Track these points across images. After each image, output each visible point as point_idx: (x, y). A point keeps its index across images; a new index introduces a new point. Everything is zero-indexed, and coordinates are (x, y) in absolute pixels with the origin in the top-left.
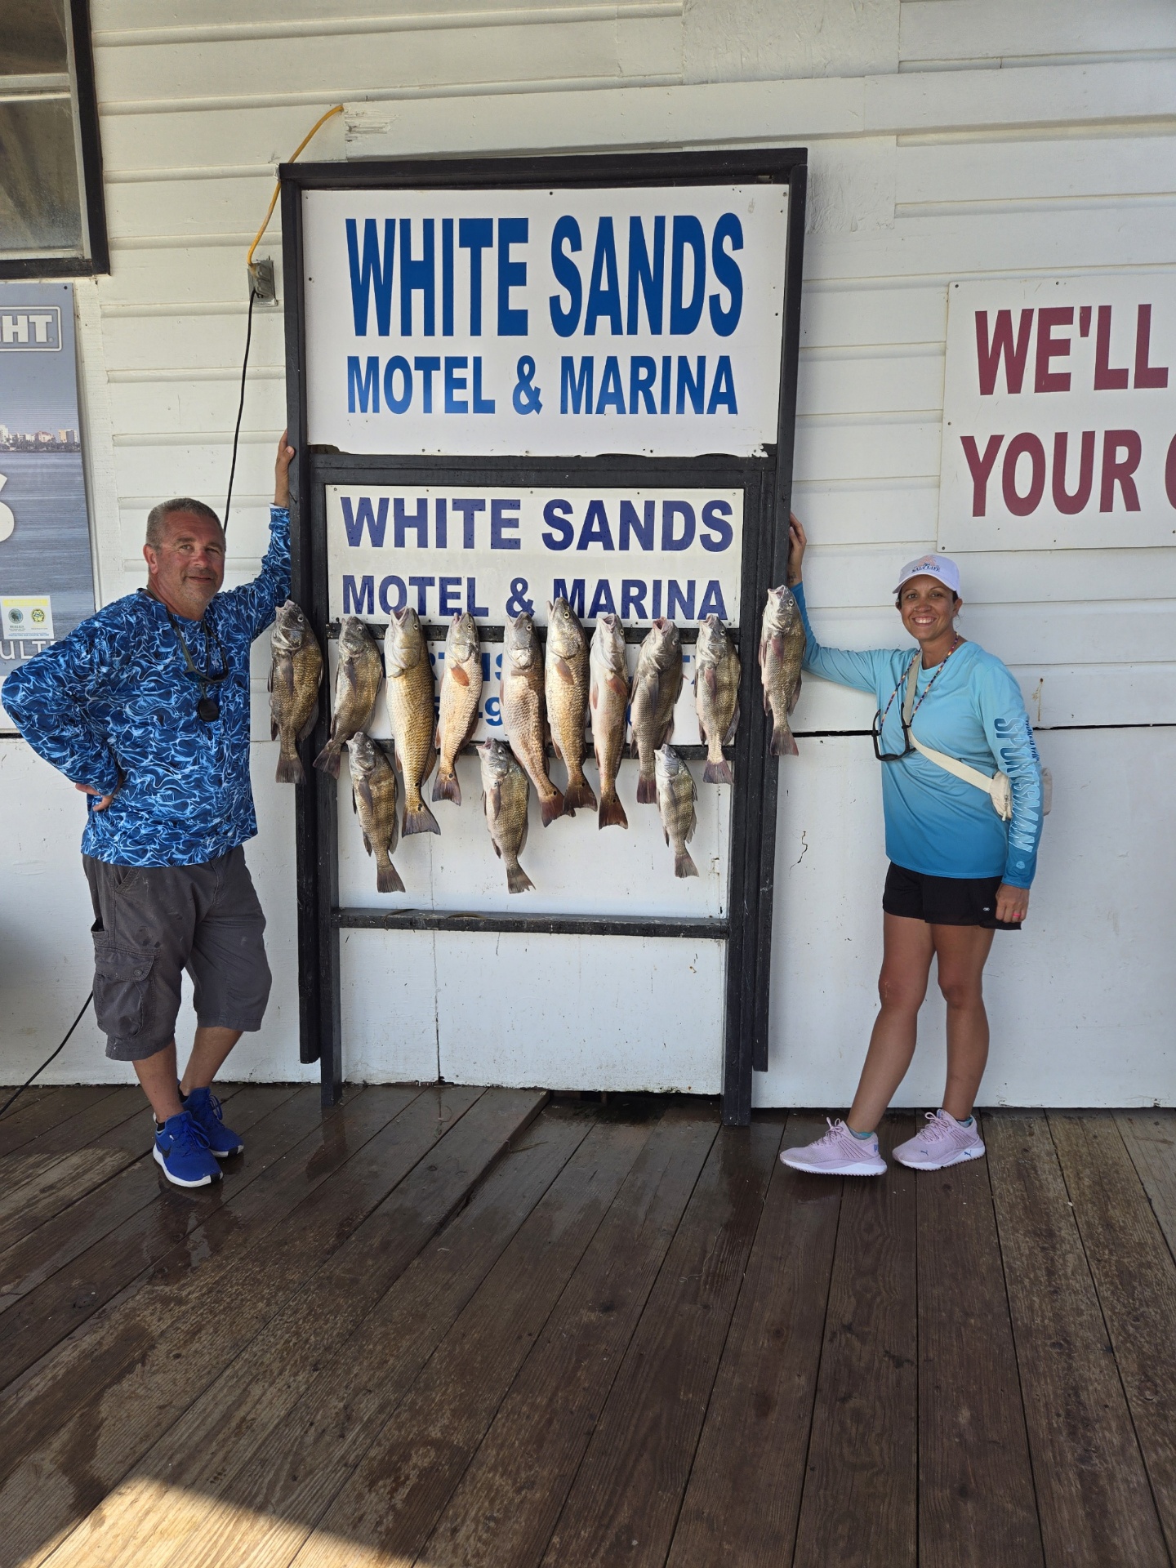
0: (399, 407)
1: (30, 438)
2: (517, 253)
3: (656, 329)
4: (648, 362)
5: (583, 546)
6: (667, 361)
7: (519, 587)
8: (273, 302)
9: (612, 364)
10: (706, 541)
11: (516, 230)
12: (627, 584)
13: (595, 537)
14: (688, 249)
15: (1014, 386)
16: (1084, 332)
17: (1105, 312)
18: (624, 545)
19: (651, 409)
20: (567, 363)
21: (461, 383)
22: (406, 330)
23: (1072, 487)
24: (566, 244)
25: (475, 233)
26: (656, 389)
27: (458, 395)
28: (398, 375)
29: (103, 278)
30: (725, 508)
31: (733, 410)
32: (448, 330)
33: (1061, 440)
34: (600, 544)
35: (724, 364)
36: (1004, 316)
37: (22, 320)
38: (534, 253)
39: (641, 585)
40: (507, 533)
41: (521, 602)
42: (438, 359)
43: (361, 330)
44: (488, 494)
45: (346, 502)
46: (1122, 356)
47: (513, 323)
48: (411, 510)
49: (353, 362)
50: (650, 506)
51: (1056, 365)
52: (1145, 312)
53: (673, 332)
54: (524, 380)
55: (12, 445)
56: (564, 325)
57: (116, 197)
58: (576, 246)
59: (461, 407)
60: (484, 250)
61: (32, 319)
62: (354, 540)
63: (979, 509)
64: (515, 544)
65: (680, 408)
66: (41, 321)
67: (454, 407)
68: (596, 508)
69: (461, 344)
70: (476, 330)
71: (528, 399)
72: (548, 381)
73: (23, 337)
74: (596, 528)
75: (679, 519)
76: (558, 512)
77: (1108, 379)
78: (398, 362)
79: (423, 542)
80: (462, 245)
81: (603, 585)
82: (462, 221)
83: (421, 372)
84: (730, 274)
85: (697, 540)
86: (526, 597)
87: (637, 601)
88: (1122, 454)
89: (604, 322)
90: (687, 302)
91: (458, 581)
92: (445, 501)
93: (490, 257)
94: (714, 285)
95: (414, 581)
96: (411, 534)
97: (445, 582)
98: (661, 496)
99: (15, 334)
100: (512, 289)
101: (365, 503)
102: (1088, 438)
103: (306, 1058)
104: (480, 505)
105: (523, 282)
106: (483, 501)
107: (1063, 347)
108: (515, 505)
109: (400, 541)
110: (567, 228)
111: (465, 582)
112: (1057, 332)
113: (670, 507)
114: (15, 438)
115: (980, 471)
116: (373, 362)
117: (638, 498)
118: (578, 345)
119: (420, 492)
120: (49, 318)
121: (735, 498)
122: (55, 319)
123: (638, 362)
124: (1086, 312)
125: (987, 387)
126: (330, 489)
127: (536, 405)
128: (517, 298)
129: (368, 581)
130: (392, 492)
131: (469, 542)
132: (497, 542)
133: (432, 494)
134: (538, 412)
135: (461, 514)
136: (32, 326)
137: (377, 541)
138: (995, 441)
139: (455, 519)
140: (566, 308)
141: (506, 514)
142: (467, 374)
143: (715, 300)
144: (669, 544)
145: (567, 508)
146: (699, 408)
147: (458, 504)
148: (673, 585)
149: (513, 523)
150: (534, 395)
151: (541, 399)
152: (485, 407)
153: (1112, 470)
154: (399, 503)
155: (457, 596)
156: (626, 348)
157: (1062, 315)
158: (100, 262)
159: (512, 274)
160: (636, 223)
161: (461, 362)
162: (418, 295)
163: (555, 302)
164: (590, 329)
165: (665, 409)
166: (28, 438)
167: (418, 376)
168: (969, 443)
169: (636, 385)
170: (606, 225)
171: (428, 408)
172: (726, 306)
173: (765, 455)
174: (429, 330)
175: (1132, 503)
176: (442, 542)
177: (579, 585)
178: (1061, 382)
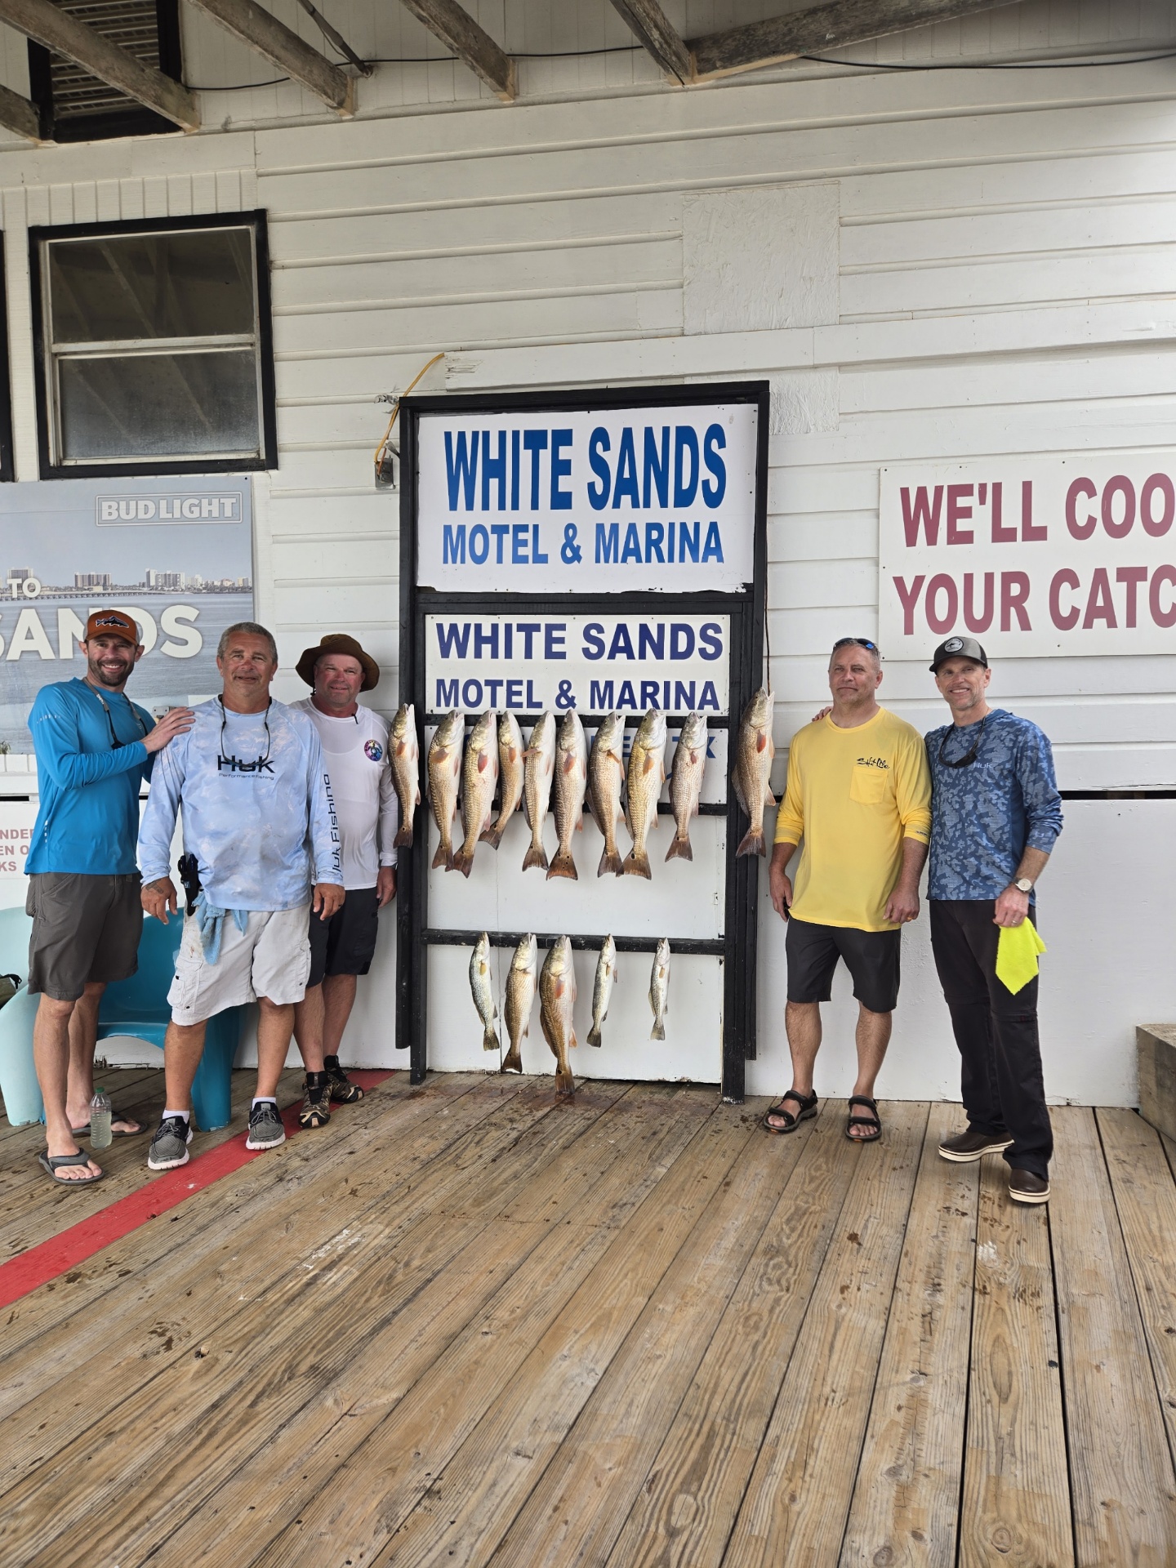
0: (479, 560)
1: (217, 583)
2: (564, 453)
3: (664, 503)
4: (658, 527)
5: (612, 656)
6: (672, 525)
7: (565, 687)
8: (392, 487)
9: (632, 528)
10: (703, 652)
11: (564, 437)
12: (644, 684)
13: (621, 650)
14: (686, 449)
15: (932, 540)
16: (982, 501)
17: (997, 487)
18: (642, 656)
19: (661, 559)
20: (600, 528)
21: (524, 543)
22: (486, 506)
23: (978, 613)
24: (599, 446)
25: (535, 440)
26: (664, 546)
27: (522, 551)
28: (479, 538)
29: (273, 472)
30: (717, 629)
31: (720, 559)
32: (515, 506)
33: (969, 578)
34: (625, 655)
35: (713, 527)
36: (922, 491)
37: (215, 501)
38: (577, 453)
39: (655, 685)
40: (556, 648)
41: (567, 698)
42: (507, 526)
43: (453, 506)
44: (543, 620)
45: (440, 627)
46: (1012, 518)
47: (561, 501)
48: (486, 632)
49: (447, 529)
50: (661, 628)
51: (962, 525)
52: (1027, 487)
53: (676, 506)
54: (569, 543)
55: (204, 589)
56: (598, 502)
57: (283, 416)
58: (607, 448)
59: (524, 559)
60: (541, 451)
61: (222, 501)
62: (445, 653)
63: (909, 630)
64: (562, 655)
65: (682, 559)
66: (228, 502)
67: (518, 559)
68: (622, 629)
69: (525, 515)
70: (535, 505)
71: (571, 554)
72: (586, 541)
73: (215, 514)
74: (621, 643)
75: (682, 637)
76: (593, 632)
77: (1002, 535)
78: (479, 529)
79: (495, 655)
80: (526, 448)
81: (627, 685)
82: (526, 432)
83: (496, 535)
84: (716, 465)
85: (696, 652)
86: (570, 694)
87: (652, 696)
88: (1015, 590)
89: (626, 499)
90: (686, 485)
91: (520, 683)
92: (511, 625)
93: (545, 455)
94: (705, 473)
95: (488, 683)
96: (486, 649)
97: (510, 683)
98: (669, 620)
99: (210, 511)
100: (561, 478)
101: (453, 627)
102: (989, 578)
103: (400, 1044)
104: (537, 628)
105: (569, 473)
106: (539, 625)
107: (967, 512)
108: (562, 627)
109: (478, 654)
110: (600, 435)
111: (525, 683)
112: (962, 502)
113: (676, 628)
114: (207, 584)
115: (908, 601)
116: (461, 529)
117: (652, 622)
118: (608, 515)
119: (494, 619)
120: (234, 500)
121: (723, 621)
122: (238, 501)
123: (650, 527)
124: (983, 487)
125: (911, 541)
126: (428, 617)
127: (577, 557)
128: (564, 484)
129: (455, 683)
130: (473, 619)
131: (528, 654)
132: (550, 654)
133: (502, 620)
134: (579, 562)
135: (523, 634)
136: (222, 506)
137: (462, 653)
138: (919, 580)
139: (519, 638)
140: (599, 490)
141: (556, 634)
142: (528, 536)
143: (706, 483)
144: (675, 655)
145: (600, 629)
146: (695, 559)
147: (521, 627)
148: (679, 685)
149: (561, 640)
150: (576, 551)
151: (581, 553)
152: (541, 559)
153: (1007, 601)
154: (478, 627)
155: (519, 693)
156: (643, 517)
157: (966, 490)
158: (271, 461)
159: (561, 468)
160: (649, 432)
161: (524, 528)
162: (494, 483)
163: (591, 486)
164: (616, 505)
165: (671, 559)
166: (216, 583)
167: (493, 538)
168: (899, 582)
169: (650, 543)
170: (628, 434)
171: (500, 560)
172: (714, 487)
173: (744, 591)
174: (502, 506)
175: (1025, 625)
176: (508, 655)
177: (609, 685)
178: (967, 537)
